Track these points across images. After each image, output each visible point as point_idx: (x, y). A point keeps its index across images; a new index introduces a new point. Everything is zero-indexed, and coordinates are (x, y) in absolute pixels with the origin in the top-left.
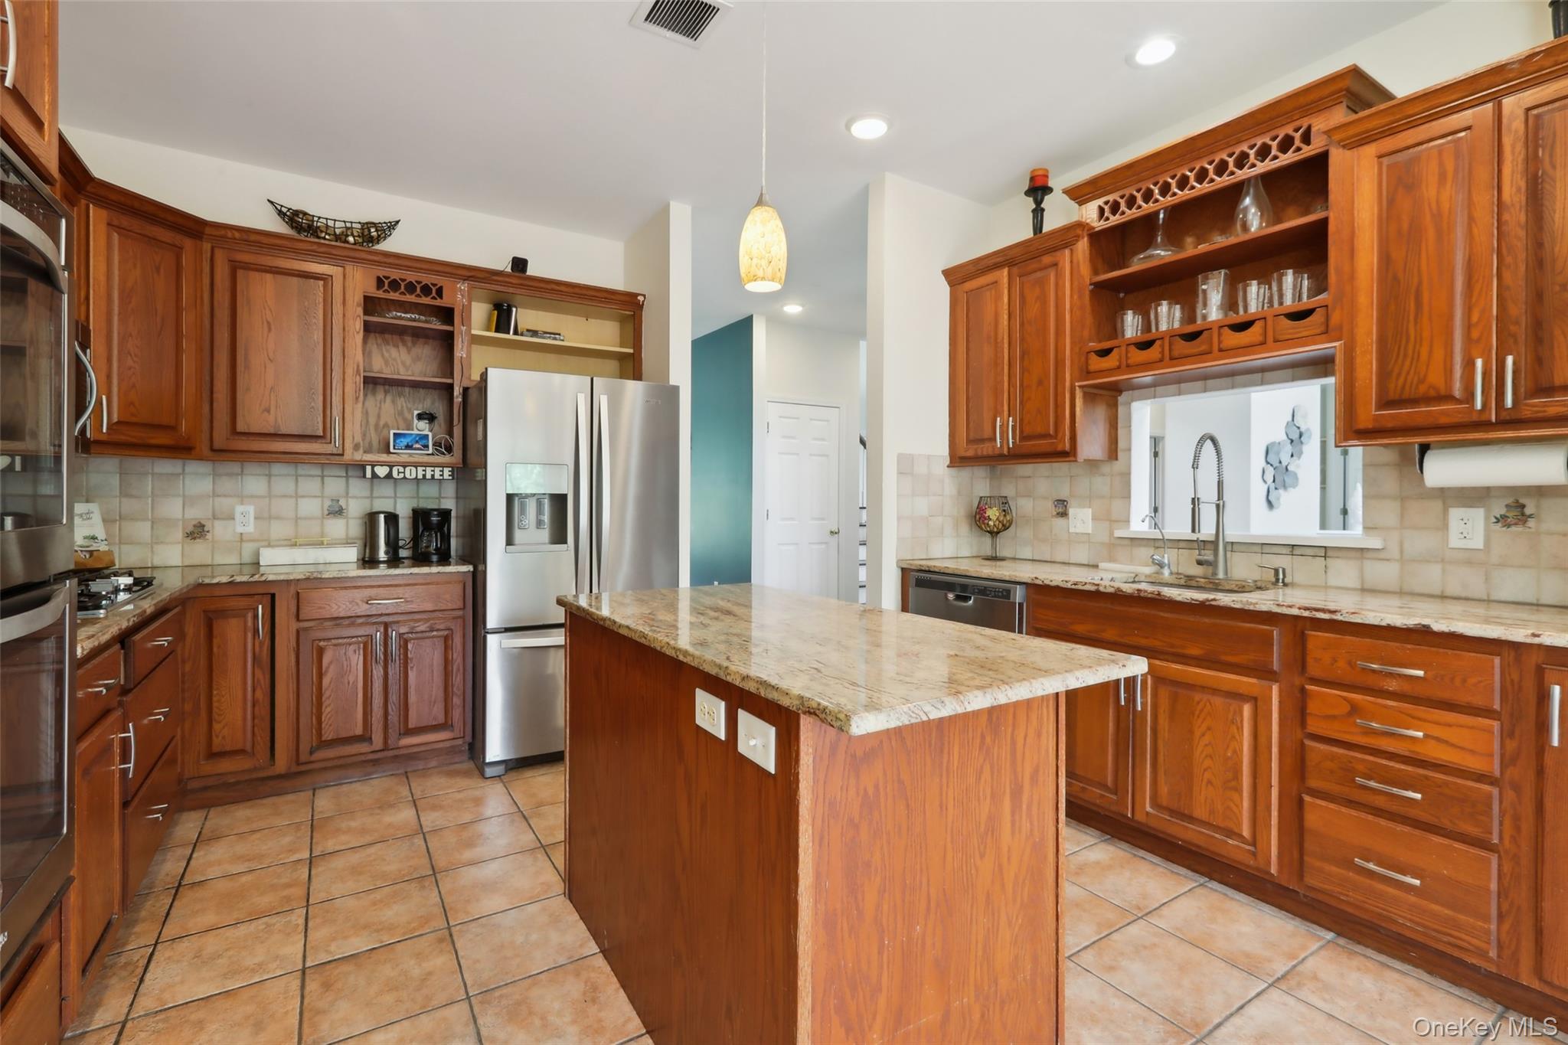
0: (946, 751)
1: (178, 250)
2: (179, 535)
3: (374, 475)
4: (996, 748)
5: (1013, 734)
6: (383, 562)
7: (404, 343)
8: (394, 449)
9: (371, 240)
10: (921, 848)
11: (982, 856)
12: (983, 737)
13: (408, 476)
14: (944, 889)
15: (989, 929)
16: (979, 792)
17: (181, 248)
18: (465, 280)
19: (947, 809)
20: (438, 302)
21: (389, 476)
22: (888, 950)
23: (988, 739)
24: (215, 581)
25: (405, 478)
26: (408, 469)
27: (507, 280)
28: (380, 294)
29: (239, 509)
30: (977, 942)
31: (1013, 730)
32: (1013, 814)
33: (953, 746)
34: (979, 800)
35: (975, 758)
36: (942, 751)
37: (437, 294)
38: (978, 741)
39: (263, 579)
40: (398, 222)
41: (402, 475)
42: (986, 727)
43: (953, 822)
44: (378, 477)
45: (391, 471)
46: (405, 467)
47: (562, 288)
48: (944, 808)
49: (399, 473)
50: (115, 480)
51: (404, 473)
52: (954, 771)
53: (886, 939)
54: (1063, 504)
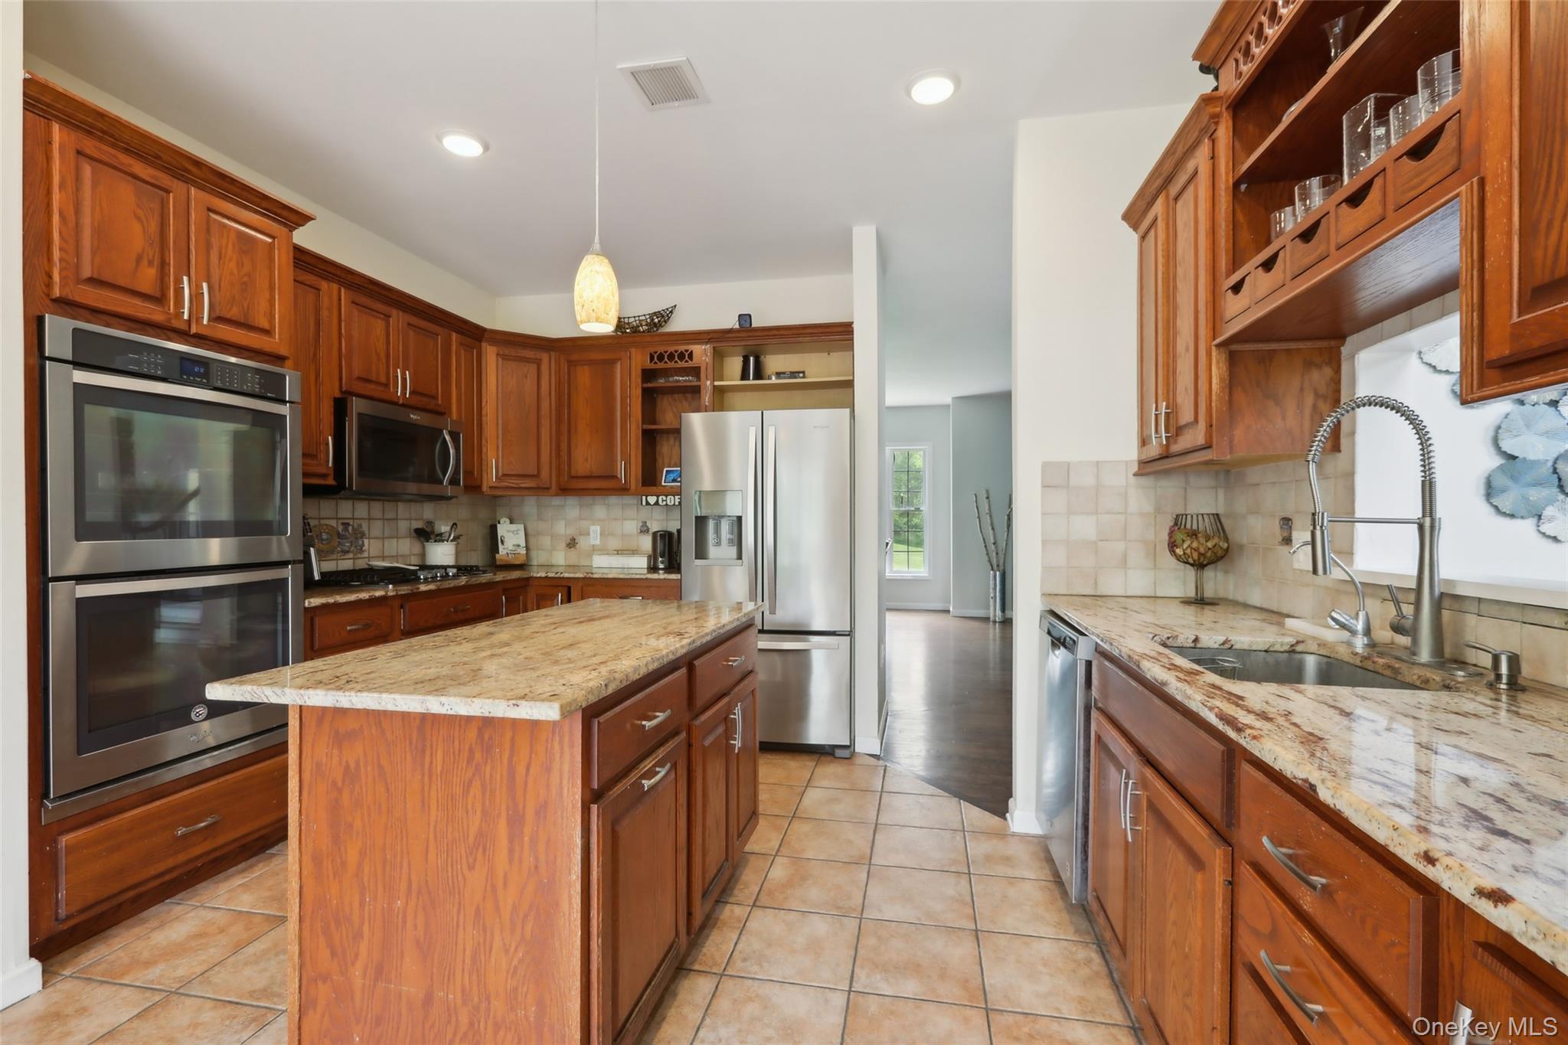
0: (428, 753)
1: (538, 363)
2: (563, 545)
3: (648, 503)
4: (488, 768)
5: (510, 761)
6: (662, 569)
7: (686, 399)
8: (665, 482)
9: (659, 325)
10: (402, 832)
11: (471, 868)
12: (471, 751)
13: (669, 503)
14: (426, 880)
15: (479, 943)
16: (467, 804)
17: (541, 360)
18: (707, 342)
19: (429, 807)
20: (690, 364)
21: (657, 503)
22: (370, 909)
23: (478, 756)
24: (538, 575)
25: (667, 504)
26: (669, 497)
27: (737, 335)
28: (652, 366)
29: (592, 528)
30: (465, 949)
31: (511, 756)
32: (511, 841)
33: (436, 750)
34: (467, 812)
35: (462, 769)
36: (423, 751)
37: (689, 358)
38: (466, 754)
39: (562, 576)
40: (675, 306)
41: (664, 503)
42: (476, 744)
43: (436, 821)
44: (650, 504)
45: (658, 500)
46: (666, 496)
47: (782, 332)
48: (426, 805)
49: (663, 501)
50: (535, 510)
51: (666, 500)
52: (437, 775)
53: (367, 896)
54: (1287, 524)
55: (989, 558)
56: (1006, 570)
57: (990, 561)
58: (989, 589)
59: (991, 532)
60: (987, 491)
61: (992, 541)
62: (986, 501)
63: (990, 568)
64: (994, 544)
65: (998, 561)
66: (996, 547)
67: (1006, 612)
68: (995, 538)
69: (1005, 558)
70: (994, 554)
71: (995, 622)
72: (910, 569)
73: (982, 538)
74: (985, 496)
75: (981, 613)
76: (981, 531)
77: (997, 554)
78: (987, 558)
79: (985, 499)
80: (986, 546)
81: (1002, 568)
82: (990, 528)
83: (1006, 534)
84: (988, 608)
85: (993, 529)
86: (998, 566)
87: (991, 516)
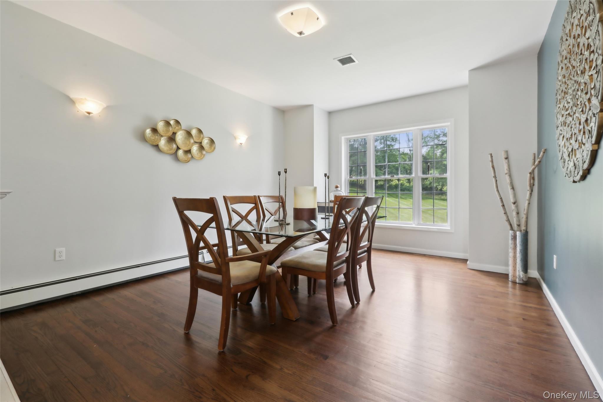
55: (508, 217)
56: (528, 230)
57: (508, 220)
58: (508, 251)
59: (510, 192)
60: (507, 152)
61: (512, 200)
62: (505, 162)
63: (509, 227)
64: (514, 203)
65: (519, 221)
66: (517, 207)
67: (529, 271)
68: (515, 195)
69: (527, 218)
70: (514, 214)
71: (514, 283)
72: (435, 224)
73: (499, 198)
74: (503, 156)
75: (499, 269)
76: (498, 191)
77: (518, 213)
78: (505, 217)
79: (504, 159)
80: (503, 206)
81: (523, 228)
82: (509, 187)
83: (528, 193)
84: (507, 265)
85: (513, 188)
86: (519, 225)
87: (510, 176)
